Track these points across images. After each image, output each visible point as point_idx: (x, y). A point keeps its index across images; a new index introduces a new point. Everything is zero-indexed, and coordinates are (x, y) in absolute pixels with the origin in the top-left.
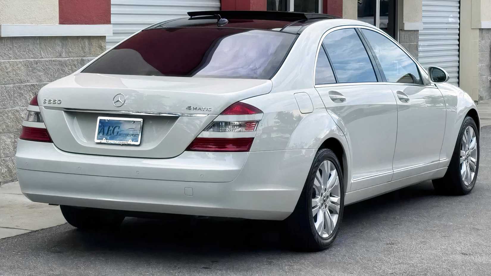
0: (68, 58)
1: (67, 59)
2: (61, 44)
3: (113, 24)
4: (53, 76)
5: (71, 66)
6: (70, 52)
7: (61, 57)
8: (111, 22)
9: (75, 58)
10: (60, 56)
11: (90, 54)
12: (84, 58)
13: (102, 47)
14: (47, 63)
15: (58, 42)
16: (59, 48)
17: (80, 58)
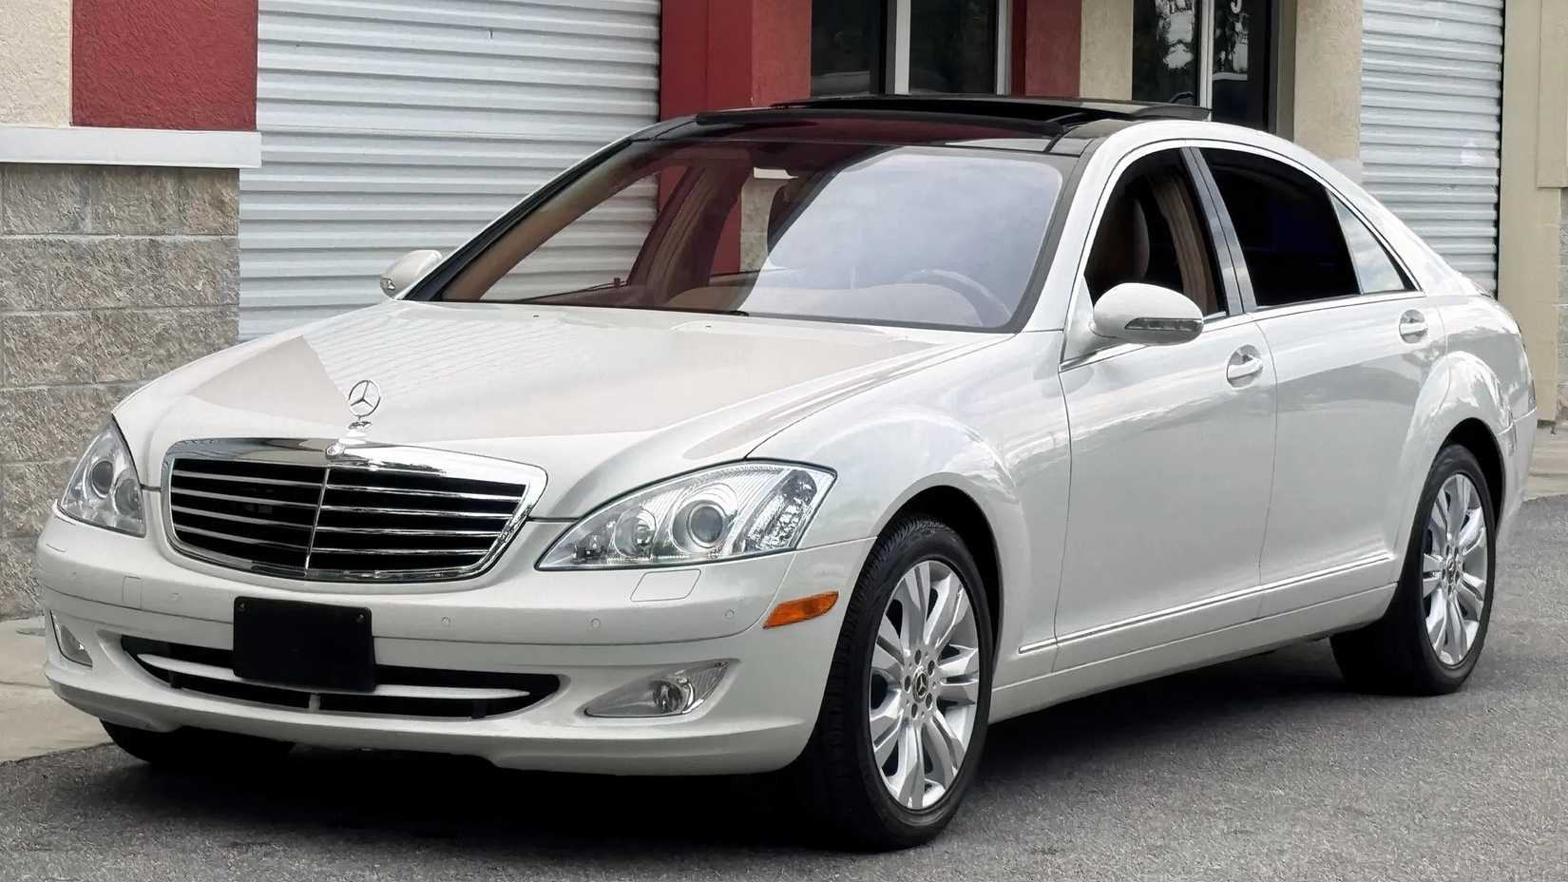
0: (103, 238)
1: (97, 239)
2: (77, 190)
3: (265, 133)
4: (48, 291)
5: (112, 264)
6: (112, 218)
7: (78, 231)
8: (255, 124)
9: (127, 237)
10: (75, 228)
11: (183, 224)
12: (159, 238)
13: (222, 202)
14: (27, 251)
15: (67, 182)
16: (69, 204)
17: (148, 237)
